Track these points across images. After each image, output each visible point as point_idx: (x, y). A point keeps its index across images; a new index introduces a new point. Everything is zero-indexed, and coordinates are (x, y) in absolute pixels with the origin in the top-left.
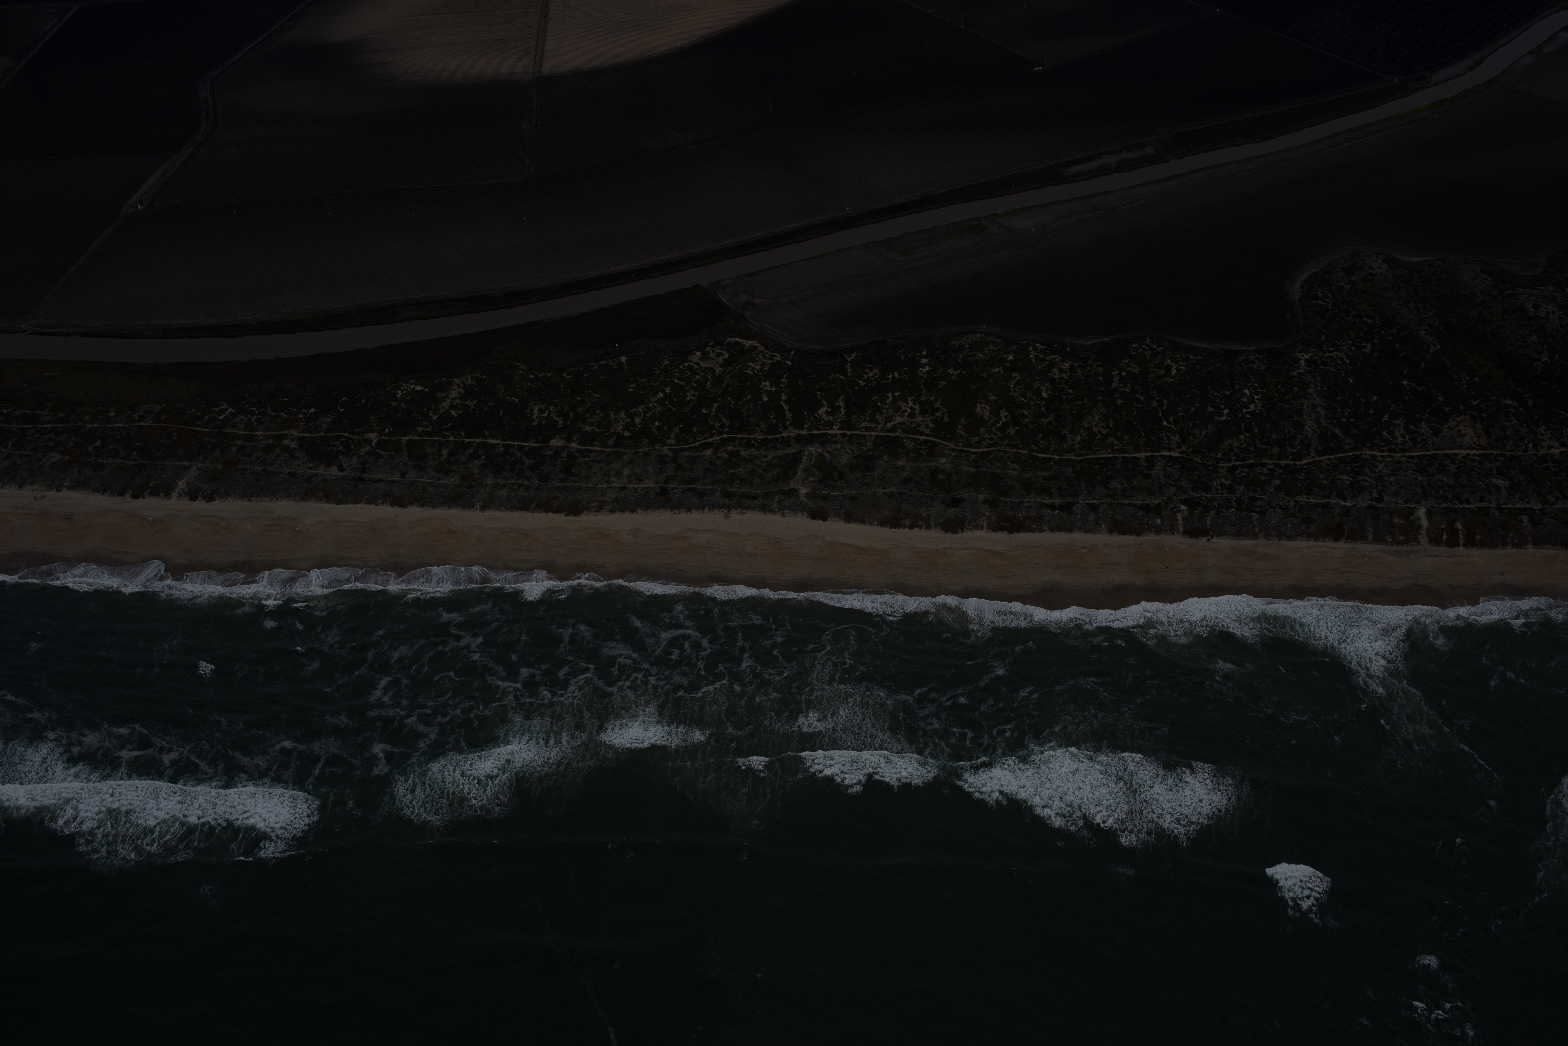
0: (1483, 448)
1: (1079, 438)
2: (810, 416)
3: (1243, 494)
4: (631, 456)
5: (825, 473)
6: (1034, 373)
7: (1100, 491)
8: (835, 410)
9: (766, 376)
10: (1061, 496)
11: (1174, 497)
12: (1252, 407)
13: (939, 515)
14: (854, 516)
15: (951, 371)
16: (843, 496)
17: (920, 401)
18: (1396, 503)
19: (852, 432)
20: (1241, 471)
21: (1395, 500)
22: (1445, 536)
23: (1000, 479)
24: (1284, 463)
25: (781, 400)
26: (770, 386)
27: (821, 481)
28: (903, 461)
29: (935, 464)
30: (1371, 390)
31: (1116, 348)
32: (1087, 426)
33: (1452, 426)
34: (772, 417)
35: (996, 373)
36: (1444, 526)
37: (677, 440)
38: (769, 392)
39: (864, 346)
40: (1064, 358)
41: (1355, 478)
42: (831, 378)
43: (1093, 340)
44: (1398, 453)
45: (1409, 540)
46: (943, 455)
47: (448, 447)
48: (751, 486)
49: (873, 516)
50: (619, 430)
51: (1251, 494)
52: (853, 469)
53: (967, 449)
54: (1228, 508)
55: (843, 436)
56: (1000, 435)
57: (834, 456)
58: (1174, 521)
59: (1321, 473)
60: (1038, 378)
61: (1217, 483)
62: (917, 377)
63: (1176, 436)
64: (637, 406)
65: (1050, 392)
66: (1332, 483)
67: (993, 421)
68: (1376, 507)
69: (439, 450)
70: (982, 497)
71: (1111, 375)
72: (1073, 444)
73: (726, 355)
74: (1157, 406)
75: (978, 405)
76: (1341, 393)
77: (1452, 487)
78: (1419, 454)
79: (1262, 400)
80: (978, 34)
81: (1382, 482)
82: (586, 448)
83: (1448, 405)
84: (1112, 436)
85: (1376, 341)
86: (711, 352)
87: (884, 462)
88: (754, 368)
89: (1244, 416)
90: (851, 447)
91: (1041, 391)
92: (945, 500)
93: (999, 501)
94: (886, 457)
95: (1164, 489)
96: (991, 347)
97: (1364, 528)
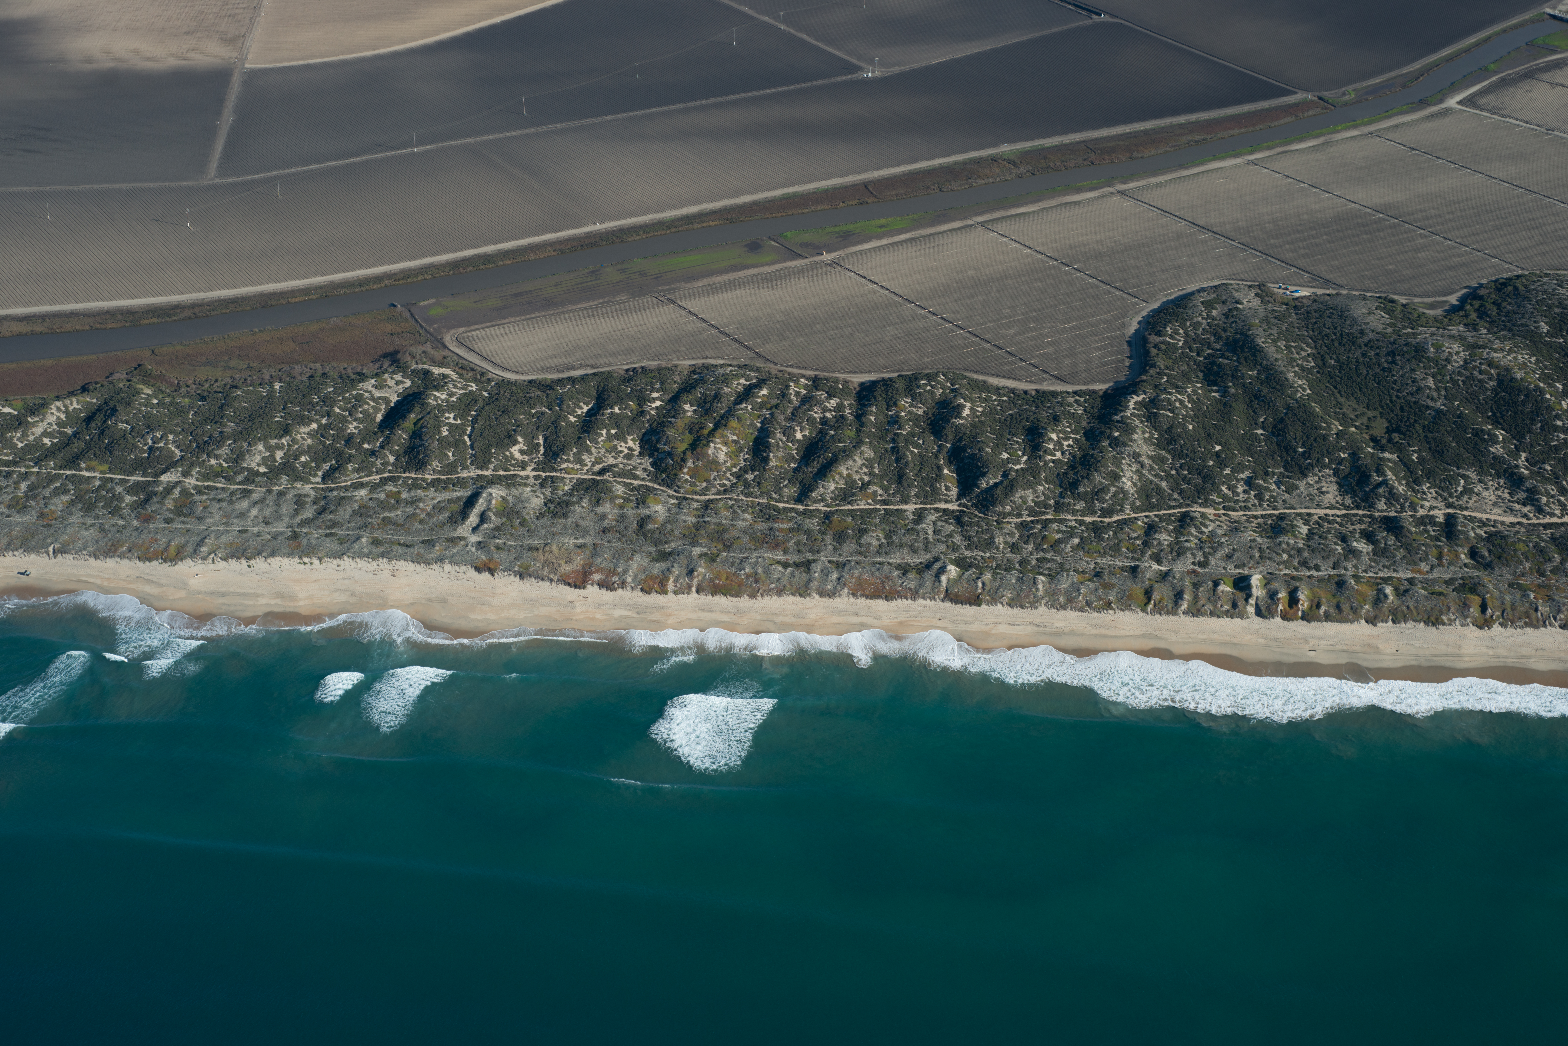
0: (1348, 508)
1: (833, 486)
2: (498, 455)
3: (1031, 554)
4: (261, 495)
5: (504, 519)
6: (789, 411)
7: (849, 546)
8: (532, 448)
9: (451, 407)
10: (799, 551)
11: (942, 556)
12: (1059, 455)
13: (639, 570)
14: (531, 569)
15: (687, 407)
16: (522, 546)
17: (641, 440)
18: (1224, 568)
19: (548, 474)
20: (1032, 528)
21: (1223, 565)
22: (1280, 607)
23: (725, 530)
24: (1089, 519)
25: (466, 434)
26: (454, 419)
27: (498, 528)
28: (606, 508)
29: (646, 512)
30: (1214, 438)
31: (900, 385)
32: (845, 472)
33: (1311, 482)
34: (450, 454)
35: (742, 409)
36: (1280, 595)
37: (325, 478)
38: (451, 425)
39: (583, 378)
40: (830, 396)
41: (1176, 538)
42: (533, 411)
43: (873, 377)
44: (1237, 511)
45: (1235, 610)
46: (658, 502)
47: (29, 480)
48: (408, 532)
49: (554, 571)
50: (253, 465)
51: (1041, 554)
52: (540, 516)
53: (690, 496)
54: (1008, 570)
55: (536, 478)
56: (735, 481)
57: (519, 500)
58: (937, 583)
59: (1134, 531)
60: (793, 417)
61: (999, 540)
62: (642, 413)
63: (958, 487)
64: (281, 438)
65: (807, 433)
66: (1146, 544)
67: (728, 464)
68: (1199, 573)
69: (17, 483)
70: (697, 551)
71: (887, 415)
72: (825, 493)
73: (408, 383)
74: (939, 451)
75: (712, 445)
76: (1175, 441)
77: (1299, 551)
78: (1264, 513)
79: (1072, 447)
80: (799, 35)
81: (1210, 544)
82: (206, 484)
83: (1309, 457)
84: (875, 484)
85: (1230, 384)
86: (389, 379)
87: (581, 509)
88: (439, 397)
89: (1046, 464)
90: (544, 491)
91: (795, 431)
92: (650, 553)
93: (718, 555)
94: (585, 503)
95: (931, 546)
96: (743, 381)
97: (1178, 596)
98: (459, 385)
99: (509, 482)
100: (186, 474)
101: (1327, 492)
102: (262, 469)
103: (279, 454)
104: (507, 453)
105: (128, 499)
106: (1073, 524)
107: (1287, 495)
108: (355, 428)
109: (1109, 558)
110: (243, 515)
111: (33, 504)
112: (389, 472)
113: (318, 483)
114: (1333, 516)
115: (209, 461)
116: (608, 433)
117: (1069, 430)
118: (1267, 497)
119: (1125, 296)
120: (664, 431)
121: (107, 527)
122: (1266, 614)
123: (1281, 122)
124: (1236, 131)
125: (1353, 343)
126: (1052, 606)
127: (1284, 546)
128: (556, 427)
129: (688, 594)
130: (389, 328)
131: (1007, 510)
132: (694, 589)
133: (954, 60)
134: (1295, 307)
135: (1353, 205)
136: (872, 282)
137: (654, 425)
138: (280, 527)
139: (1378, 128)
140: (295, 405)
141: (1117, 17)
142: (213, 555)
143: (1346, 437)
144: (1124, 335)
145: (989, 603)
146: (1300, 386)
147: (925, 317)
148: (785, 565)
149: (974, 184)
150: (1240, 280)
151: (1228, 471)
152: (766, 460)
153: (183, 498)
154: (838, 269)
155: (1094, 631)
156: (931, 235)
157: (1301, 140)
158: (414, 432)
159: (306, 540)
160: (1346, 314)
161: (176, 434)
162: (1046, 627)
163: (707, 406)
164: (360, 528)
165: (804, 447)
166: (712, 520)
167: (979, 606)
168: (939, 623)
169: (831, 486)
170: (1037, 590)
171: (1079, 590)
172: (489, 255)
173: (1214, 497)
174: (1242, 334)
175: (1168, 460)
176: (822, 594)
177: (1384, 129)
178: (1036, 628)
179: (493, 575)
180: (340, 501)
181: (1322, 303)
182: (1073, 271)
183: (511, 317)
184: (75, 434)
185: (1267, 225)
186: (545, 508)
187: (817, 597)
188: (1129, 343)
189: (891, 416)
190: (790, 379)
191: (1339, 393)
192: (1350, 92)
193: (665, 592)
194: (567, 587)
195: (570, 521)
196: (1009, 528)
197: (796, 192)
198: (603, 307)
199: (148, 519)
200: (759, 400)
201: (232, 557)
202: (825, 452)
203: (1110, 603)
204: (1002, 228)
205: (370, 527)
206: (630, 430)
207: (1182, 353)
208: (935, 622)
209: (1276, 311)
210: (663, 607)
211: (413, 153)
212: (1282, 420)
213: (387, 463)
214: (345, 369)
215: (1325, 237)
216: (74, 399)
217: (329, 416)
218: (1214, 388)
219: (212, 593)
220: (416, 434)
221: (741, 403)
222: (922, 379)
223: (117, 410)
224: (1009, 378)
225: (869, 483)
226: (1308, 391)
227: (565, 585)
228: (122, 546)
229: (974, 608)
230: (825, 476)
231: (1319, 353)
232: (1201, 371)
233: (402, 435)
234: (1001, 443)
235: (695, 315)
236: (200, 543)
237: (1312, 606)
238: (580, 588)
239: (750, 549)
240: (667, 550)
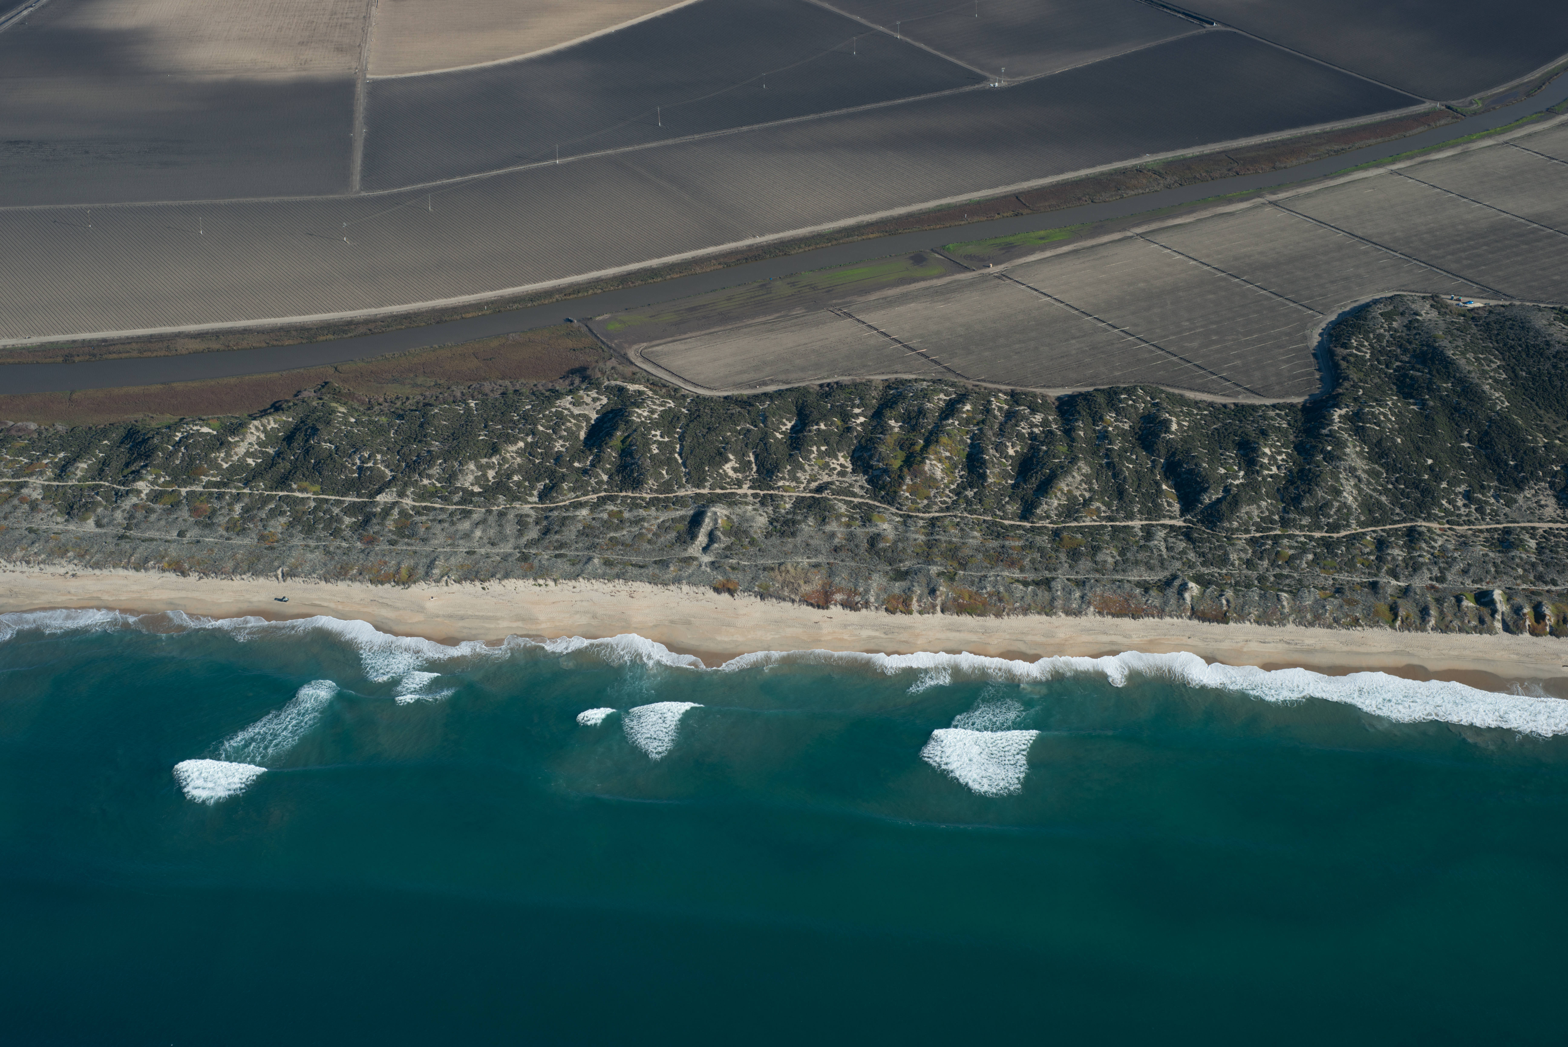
1: (1056, 503)
2: (712, 473)
3: (1267, 570)
4: (482, 515)
5: (733, 539)
6: (996, 426)
7: (1085, 564)
8: (744, 467)
9: (656, 425)
10: (1035, 569)
11: (1179, 573)
12: (1274, 469)
13: (880, 589)
14: (771, 589)
15: (892, 423)
16: (756, 566)
17: (852, 457)
18: (1462, 583)
19: (766, 492)
20: (1264, 544)
21: (1460, 580)
22: (1528, 623)
23: (957, 549)
24: (1317, 535)
25: (676, 452)
26: (662, 436)
27: (728, 548)
28: (833, 526)
29: (874, 530)
30: (1424, 452)
31: (1101, 399)
32: (1066, 489)
33: (1528, 496)
34: (664, 472)
35: (949, 425)
36: (1526, 610)
37: (542, 497)
38: (659, 443)
39: (780, 393)
40: (1034, 410)
41: (1409, 553)
42: (739, 428)
43: (1068, 391)
44: (1462, 525)
45: (1482, 626)
46: (884, 521)
47: (242, 501)
48: (638, 552)
49: (795, 591)
50: (467, 485)
51: (1277, 571)
52: (768, 535)
53: (914, 514)
54: (1248, 586)
55: (755, 496)
56: (955, 498)
57: (743, 518)
58: (1181, 601)
59: (1366, 547)
60: (1001, 432)
61: (1233, 556)
62: (849, 429)
63: (1179, 502)
64: (490, 457)
65: (1018, 448)
66: (1379, 559)
67: (946, 481)
68: (1438, 588)
69: (230, 504)
70: (934, 570)
71: (1094, 430)
72: (1048, 510)
73: (605, 401)
74: (1154, 467)
75: (928, 462)
76: (1386, 455)
77: (1533, 565)
78: (1489, 527)
79: (1286, 461)
80: (917, 44)
81: (1443, 559)
82: (424, 504)
83: (1522, 470)
84: (1097, 500)
85: (1427, 397)
86: (585, 396)
87: (808, 526)
88: (641, 414)
89: (1264, 479)
90: (766, 509)
91: (1007, 447)
92: (887, 572)
93: (955, 574)
94: (811, 521)
95: (1166, 563)
96: (942, 396)
97: (1424, 612)
98: (657, 402)
99: (730, 500)
100: (401, 494)
101: (1547, 506)
102: (477, 489)
103: (491, 474)
104: (721, 471)
105: (347, 520)
106: (1302, 539)
107: (1507, 509)
108: (562, 446)
109: (1346, 574)
110: (467, 536)
111: (252, 526)
112: (605, 490)
113: (536, 503)
114: (1557, 529)
115: (421, 481)
116: (819, 450)
117: (1278, 444)
118: (1488, 511)
119: (1300, 307)
120: (875, 448)
121: (331, 549)
122: (1514, 629)
123: (1415, 131)
124: (1372, 141)
125: (1541, 355)
126: (1300, 623)
127: (1517, 560)
128: (765, 444)
129: (933, 613)
130: (570, 343)
131: (1235, 526)
132: (938, 608)
133: (1077, 70)
134: (1473, 318)
135: (1506, 215)
136: (1045, 294)
137: (863, 441)
138: (507, 548)
139: (1512, 137)
140: (496, 423)
141: (1229, 26)
142: (446, 578)
143: (1555, 449)
144: (1308, 347)
145: (1237, 621)
146: (1497, 398)
147: (1106, 330)
148: (1026, 584)
149: (1125, 195)
150: (1410, 291)
151: (1444, 485)
152: (984, 477)
153: (403, 519)
154: (1008, 281)
155: (1345, 649)
156: (1093, 247)
157: (1439, 150)
158: (623, 450)
159: (536, 561)
160: (1527, 325)
161: (383, 454)
162: (1296, 644)
163: (913, 422)
164: (588, 549)
165: (1018, 462)
166: (943, 538)
167: (1227, 623)
168: (1190, 642)
169: (1053, 503)
170: (1283, 607)
171: (1324, 607)
172: (654, 269)
173: (1436, 511)
174: (1428, 345)
175: (1382, 474)
176: (1068, 613)
177: (1518, 138)
178: (1287, 646)
179: (733, 596)
180: (563, 521)
181: (1499, 314)
182: (1243, 283)
183: (691, 332)
184: (278, 454)
185: (1425, 236)
186: (771, 527)
187: (1063, 615)
188: (1314, 355)
189: (1099, 431)
190: (990, 394)
191: (1537, 404)
192: (1477, 101)
193: (909, 612)
194: (810, 608)
195: (799, 539)
196: (1241, 544)
197: (949, 204)
198: (781, 321)
199: (371, 541)
200: (965, 416)
201: (466, 579)
202: (1042, 468)
203: (1358, 620)
204: (1162, 239)
205: (598, 547)
206: (840, 447)
207: (1372, 365)
208: (1185, 640)
209: (1456, 323)
210: (910, 627)
211: (555, 165)
212: (1487, 433)
213: (600, 482)
214: (535, 385)
215: (1485, 248)
216: (271, 418)
217: (534, 434)
218: (1411, 401)
219: (450, 616)
220: (626, 452)
221: (947, 418)
222: (1122, 394)
223: (318, 430)
224: (1203, 392)
225: (1091, 499)
226: (1507, 404)
227: (807, 605)
228: (352, 569)
229: (1222, 625)
230: (1047, 493)
231: (1508, 365)
232: (1394, 384)
233: (612, 454)
234: (1215, 459)
235: (876, 329)
236: (431, 565)
237: (1558, 621)
238: (823, 608)
239: (987, 567)
240: (902, 569)
